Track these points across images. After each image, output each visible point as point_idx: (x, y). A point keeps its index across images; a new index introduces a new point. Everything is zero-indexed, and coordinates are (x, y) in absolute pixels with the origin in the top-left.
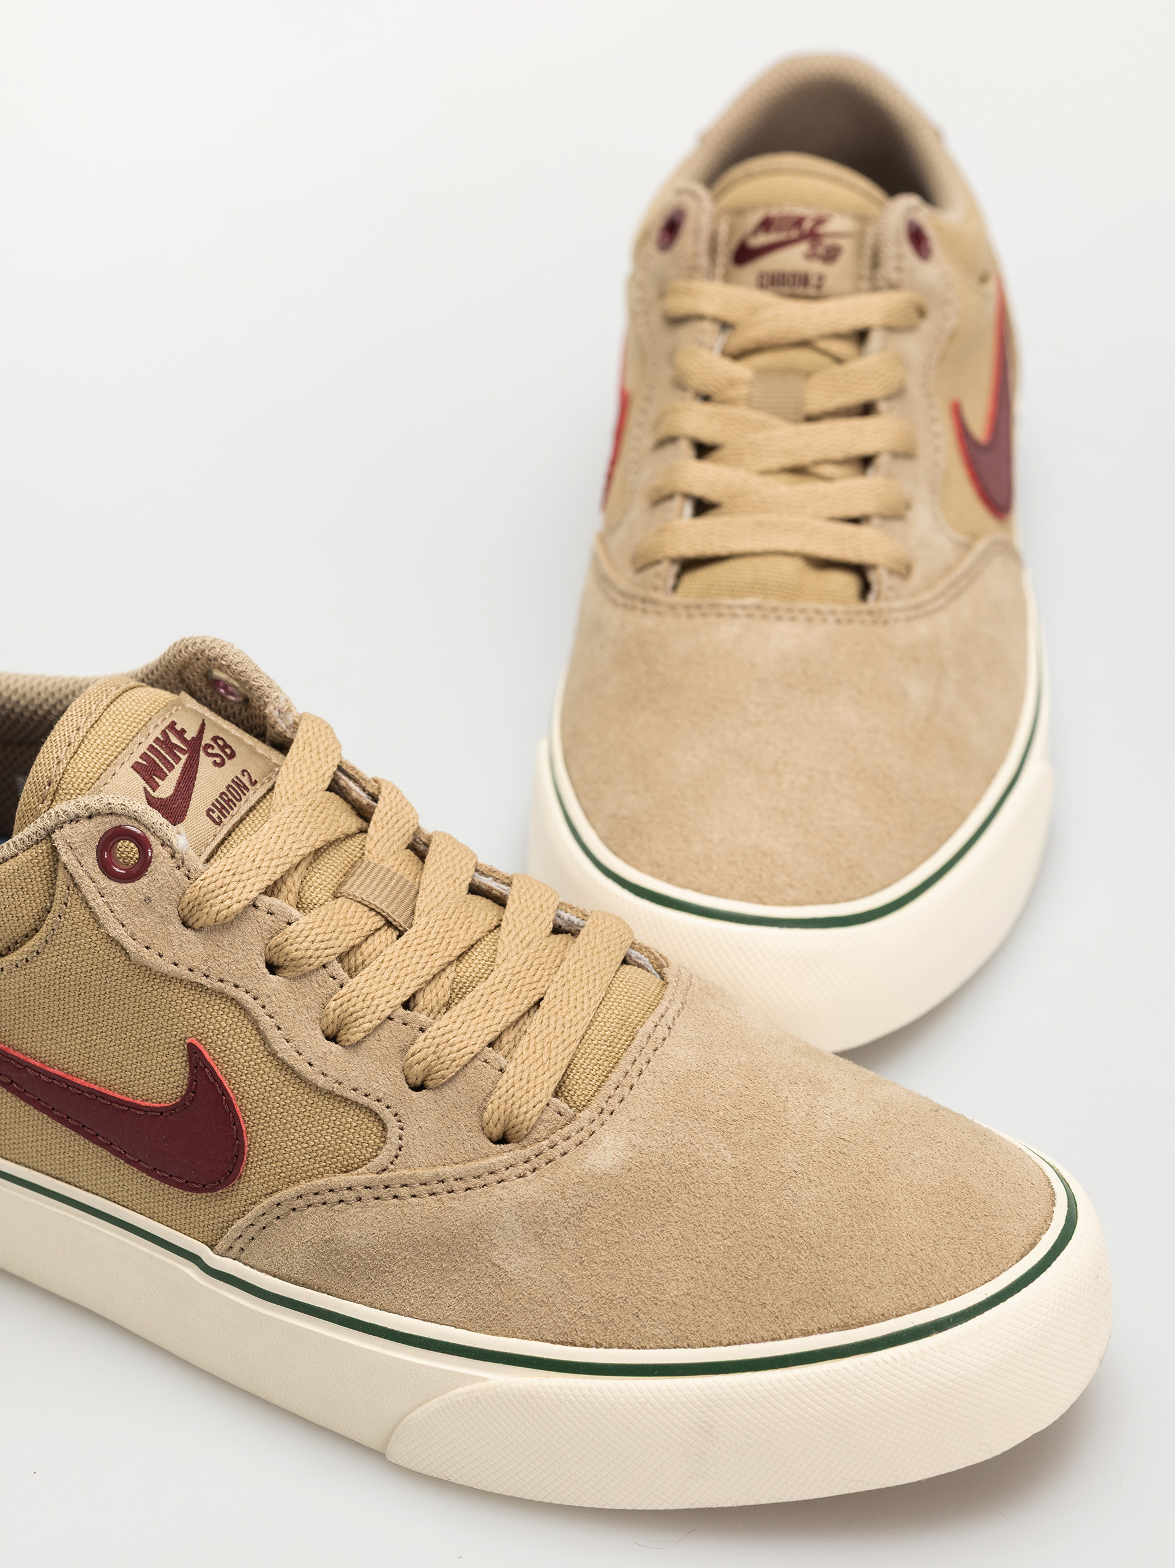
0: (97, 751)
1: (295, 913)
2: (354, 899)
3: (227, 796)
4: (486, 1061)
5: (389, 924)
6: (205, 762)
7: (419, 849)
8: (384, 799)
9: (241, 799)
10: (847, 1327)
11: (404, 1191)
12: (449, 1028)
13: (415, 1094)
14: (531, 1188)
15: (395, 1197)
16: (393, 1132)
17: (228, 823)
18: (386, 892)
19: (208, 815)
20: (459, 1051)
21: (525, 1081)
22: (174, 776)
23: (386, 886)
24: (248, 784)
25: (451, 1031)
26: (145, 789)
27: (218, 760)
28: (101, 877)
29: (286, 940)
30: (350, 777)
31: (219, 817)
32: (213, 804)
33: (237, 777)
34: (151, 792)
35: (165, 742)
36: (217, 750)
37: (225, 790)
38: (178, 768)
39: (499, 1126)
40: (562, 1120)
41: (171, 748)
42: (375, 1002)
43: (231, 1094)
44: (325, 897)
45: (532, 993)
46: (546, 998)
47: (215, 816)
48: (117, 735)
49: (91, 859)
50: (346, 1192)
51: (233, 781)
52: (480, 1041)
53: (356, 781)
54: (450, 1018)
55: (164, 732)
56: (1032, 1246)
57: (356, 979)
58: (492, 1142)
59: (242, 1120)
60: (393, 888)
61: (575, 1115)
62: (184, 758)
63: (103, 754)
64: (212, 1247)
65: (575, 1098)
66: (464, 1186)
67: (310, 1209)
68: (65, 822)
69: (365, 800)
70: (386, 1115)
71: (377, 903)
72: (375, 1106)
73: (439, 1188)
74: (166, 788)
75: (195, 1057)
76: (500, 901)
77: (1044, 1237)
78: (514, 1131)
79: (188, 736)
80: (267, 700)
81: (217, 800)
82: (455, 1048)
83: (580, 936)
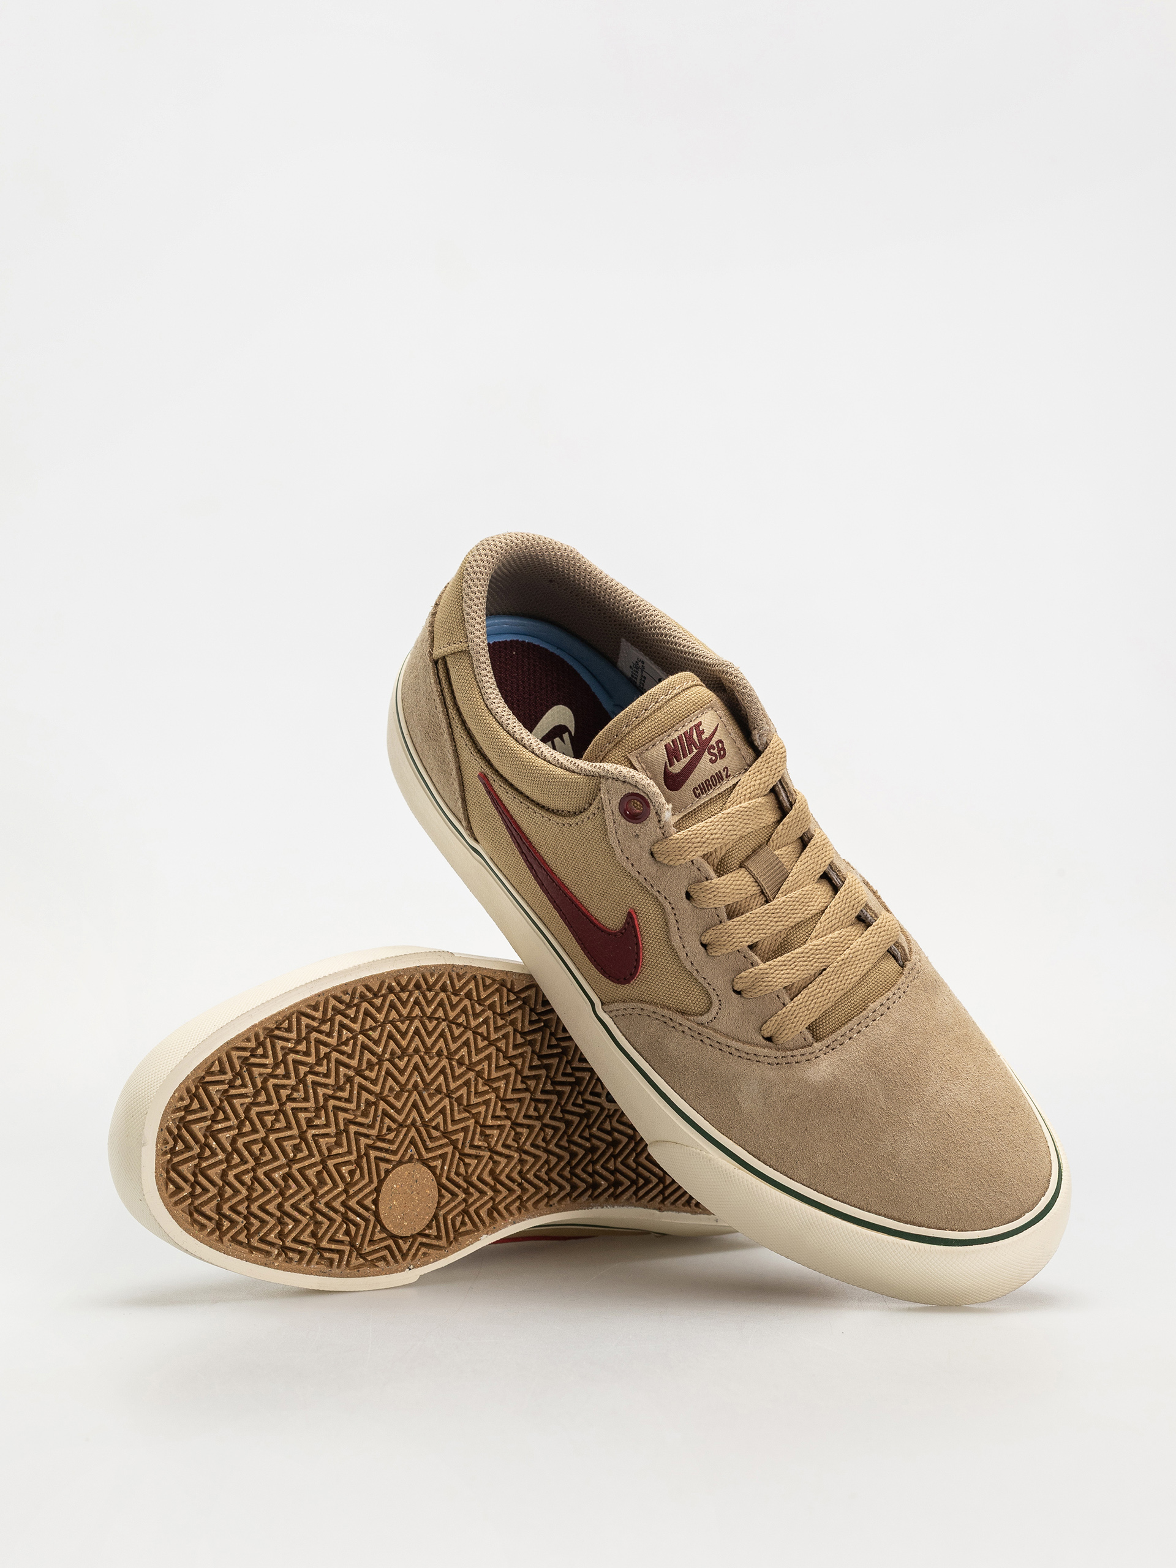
0: (650, 728)
1: (712, 874)
2: (750, 873)
3: (709, 782)
4: (778, 996)
5: (762, 892)
6: (706, 756)
7: (804, 841)
8: (795, 810)
9: (716, 785)
10: (899, 1220)
11: (707, 1041)
12: (766, 971)
13: (734, 995)
14: (771, 1074)
15: (701, 1040)
16: (714, 1010)
17: (705, 798)
18: (770, 873)
19: (694, 791)
20: (766, 986)
21: (794, 1016)
22: (685, 761)
23: (772, 868)
24: (724, 777)
25: (767, 974)
26: (666, 762)
27: (714, 758)
28: (617, 812)
29: (701, 889)
30: (783, 787)
31: (699, 794)
32: (699, 786)
33: (720, 772)
34: (669, 767)
35: (688, 736)
36: (716, 751)
37: (709, 778)
38: (690, 756)
39: (769, 1034)
40: (804, 1043)
41: (691, 742)
42: (734, 940)
43: (641, 946)
44: (735, 865)
45: (822, 964)
46: (828, 969)
47: (697, 792)
48: (666, 722)
49: (616, 802)
50: (678, 1025)
51: (716, 774)
52: (780, 985)
53: (785, 790)
54: (770, 965)
55: (691, 729)
56: (1017, 1218)
57: (730, 922)
58: (763, 1037)
59: (641, 960)
60: (775, 871)
61: (813, 1043)
62: (695, 751)
63: (653, 731)
64: (603, 1004)
65: (818, 1032)
66: (739, 1054)
67: (657, 1021)
68: (610, 777)
69: (786, 804)
70: (715, 999)
71: (761, 880)
72: (710, 991)
73: (725, 1049)
74: (678, 767)
75: (630, 918)
76: (835, 889)
77: (1027, 1214)
78: (777, 1039)
79: (704, 737)
80: (756, 726)
81: (702, 783)
82: (765, 984)
83: (870, 928)
